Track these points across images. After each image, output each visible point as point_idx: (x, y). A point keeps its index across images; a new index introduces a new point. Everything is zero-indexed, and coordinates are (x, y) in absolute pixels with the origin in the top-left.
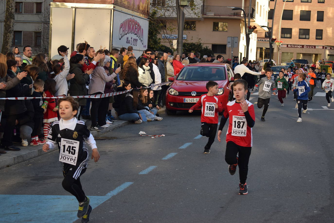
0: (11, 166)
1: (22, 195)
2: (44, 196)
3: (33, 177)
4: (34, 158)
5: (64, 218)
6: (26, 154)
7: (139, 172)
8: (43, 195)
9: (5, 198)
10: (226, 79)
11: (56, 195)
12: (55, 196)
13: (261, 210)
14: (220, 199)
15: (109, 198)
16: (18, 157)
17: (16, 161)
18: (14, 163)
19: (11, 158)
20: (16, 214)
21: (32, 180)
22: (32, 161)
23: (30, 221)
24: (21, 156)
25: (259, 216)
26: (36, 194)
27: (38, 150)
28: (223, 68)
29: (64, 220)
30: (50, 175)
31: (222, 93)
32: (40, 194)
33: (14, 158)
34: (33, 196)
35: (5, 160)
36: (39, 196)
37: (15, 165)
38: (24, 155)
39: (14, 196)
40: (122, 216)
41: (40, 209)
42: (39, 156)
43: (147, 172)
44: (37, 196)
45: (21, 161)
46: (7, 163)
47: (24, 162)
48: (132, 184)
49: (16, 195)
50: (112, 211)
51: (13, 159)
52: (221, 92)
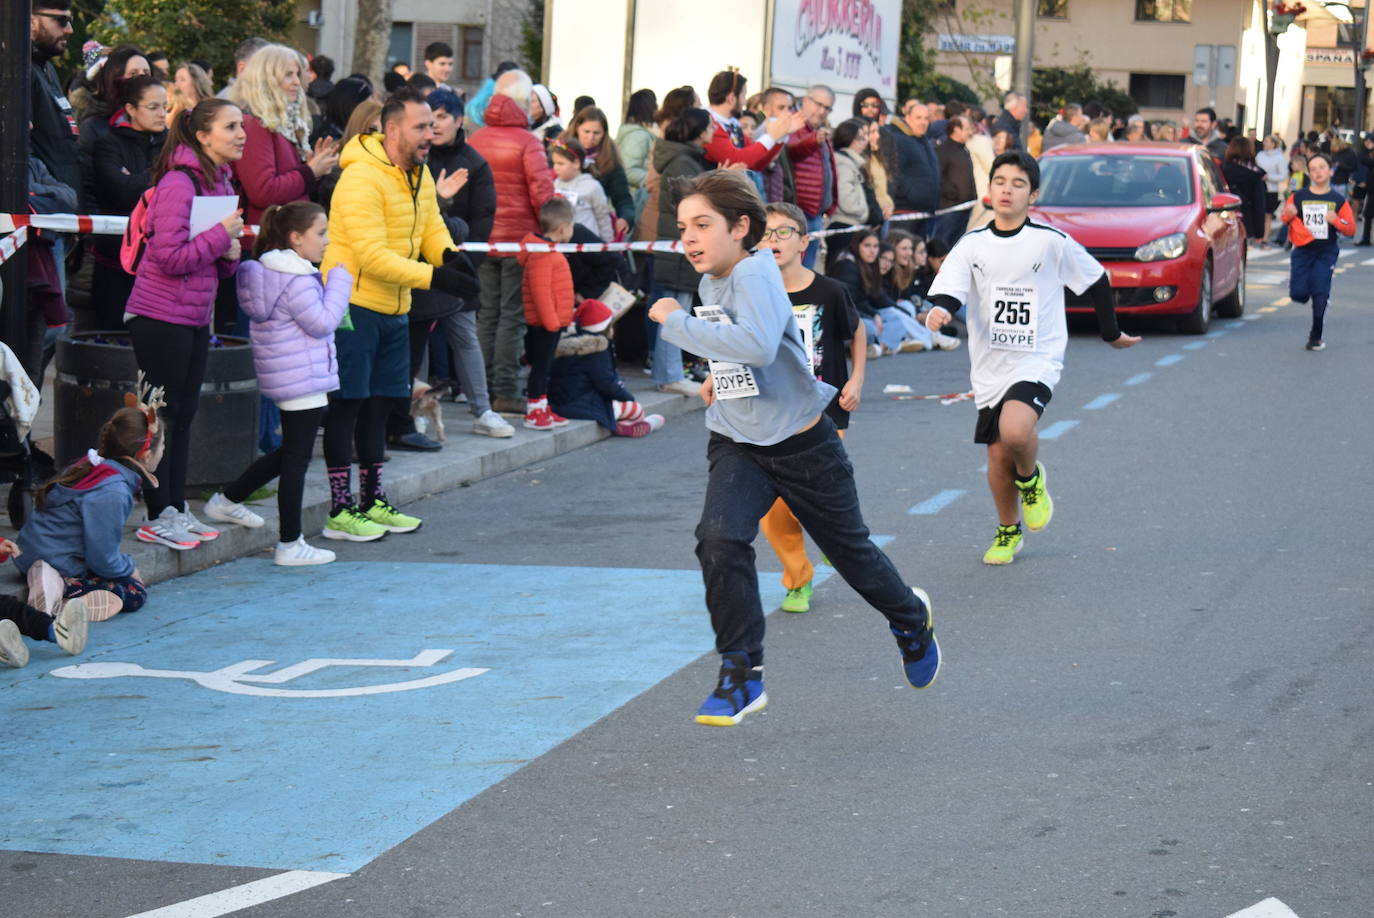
0: (474, 483)
1: (538, 568)
2: (612, 570)
3: (558, 516)
4: (543, 463)
5: (691, 631)
6: (516, 448)
7: (909, 508)
8: (606, 566)
9: (487, 574)
10: (1193, 201)
11: (648, 567)
12: (648, 572)
13: (1327, 618)
14: (1190, 588)
15: (824, 580)
16: (494, 455)
17: (489, 468)
18: (482, 474)
19: (473, 457)
20: (538, 618)
21: (557, 525)
22: (538, 470)
23: (588, 635)
24: (502, 454)
25: (1321, 636)
26: (582, 564)
27: (555, 436)
28: (1184, 161)
29: (691, 634)
30: (611, 513)
31: (1179, 251)
32: (598, 566)
33: (482, 458)
34: (576, 571)
35: (456, 462)
36: (595, 569)
37: (487, 482)
38: (510, 450)
39: (513, 567)
40: (876, 628)
41: (608, 604)
42: (557, 454)
43: (936, 507)
44: (587, 570)
45: (502, 468)
46: (463, 475)
47: (513, 474)
48: (893, 543)
49: (520, 568)
50: (841, 616)
51: (479, 460)
52: (1176, 247)
